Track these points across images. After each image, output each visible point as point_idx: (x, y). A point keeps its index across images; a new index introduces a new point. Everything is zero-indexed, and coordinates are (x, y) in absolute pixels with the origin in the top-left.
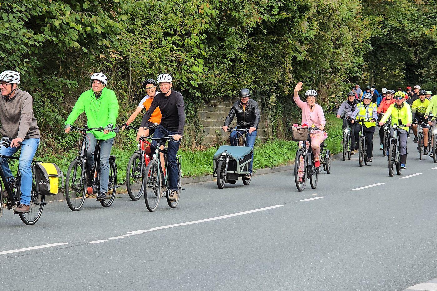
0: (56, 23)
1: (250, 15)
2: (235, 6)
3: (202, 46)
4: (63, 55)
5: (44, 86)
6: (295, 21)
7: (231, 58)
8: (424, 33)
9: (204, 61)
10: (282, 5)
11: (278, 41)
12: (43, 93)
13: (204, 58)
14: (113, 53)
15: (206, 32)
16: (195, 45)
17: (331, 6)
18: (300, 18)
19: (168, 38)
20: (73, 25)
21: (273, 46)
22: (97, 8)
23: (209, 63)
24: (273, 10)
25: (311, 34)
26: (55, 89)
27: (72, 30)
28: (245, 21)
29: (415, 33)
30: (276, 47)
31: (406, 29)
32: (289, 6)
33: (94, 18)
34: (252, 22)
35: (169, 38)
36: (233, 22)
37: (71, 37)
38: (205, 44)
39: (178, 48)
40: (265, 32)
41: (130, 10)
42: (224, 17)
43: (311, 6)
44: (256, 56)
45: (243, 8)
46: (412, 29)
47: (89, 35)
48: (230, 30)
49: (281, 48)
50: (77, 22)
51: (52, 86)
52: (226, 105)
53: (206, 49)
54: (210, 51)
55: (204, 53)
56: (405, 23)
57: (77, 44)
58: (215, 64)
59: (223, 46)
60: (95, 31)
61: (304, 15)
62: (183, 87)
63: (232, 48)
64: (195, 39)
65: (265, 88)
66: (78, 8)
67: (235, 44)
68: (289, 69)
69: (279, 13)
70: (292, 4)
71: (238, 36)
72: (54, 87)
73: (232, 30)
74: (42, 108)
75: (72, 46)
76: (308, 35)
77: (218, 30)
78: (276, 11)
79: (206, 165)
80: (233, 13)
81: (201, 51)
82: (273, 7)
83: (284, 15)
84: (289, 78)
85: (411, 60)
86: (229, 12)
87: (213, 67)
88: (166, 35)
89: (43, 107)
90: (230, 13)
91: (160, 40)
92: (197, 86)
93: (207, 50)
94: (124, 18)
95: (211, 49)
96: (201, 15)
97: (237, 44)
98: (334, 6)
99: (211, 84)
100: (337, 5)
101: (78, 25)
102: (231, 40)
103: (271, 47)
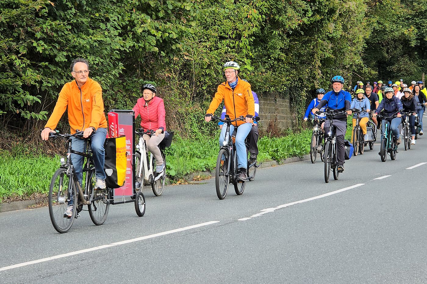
0: (139, 31)
1: (289, 19)
2: (278, 11)
3: (249, 47)
4: (143, 59)
5: (124, 87)
6: (324, 23)
7: (274, 57)
8: (403, 33)
9: (251, 61)
10: (317, 8)
11: (309, 41)
12: (124, 93)
13: (251, 58)
14: (185, 55)
15: (253, 35)
16: (245, 47)
17: (351, 8)
18: (328, 20)
19: (223, 41)
20: (153, 32)
21: (304, 46)
22: (170, 16)
23: (255, 62)
24: (307, 13)
25: (338, 34)
26: (134, 90)
27: (150, 37)
28: (288, 24)
29: (396, 33)
30: (307, 46)
31: (387, 30)
32: (321, 10)
33: (169, 25)
34: (294, 24)
35: (224, 41)
36: (276, 24)
37: (150, 43)
38: (251, 46)
39: (232, 50)
40: (303, 33)
41: (198, 17)
42: (268, 21)
43: (337, 8)
44: (292, 54)
45: (286, 12)
46: (392, 30)
47: (164, 41)
48: (274, 32)
49: (312, 47)
50: (157, 29)
51: (132, 87)
52: (265, 100)
53: (252, 50)
54: (256, 52)
55: (251, 54)
56: (386, 24)
57: (156, 49)
58: (260, 63)
59: (267, 47)
60: (171, 36)
61: (331, 17)
63: (275, 48)
64: (245, 41)
65: (294, 83)
66: (154, 17)
67: (278, 45)
68: (319, 66)
69: (312, 16)
70: (323, 8)
71: (280, 38)
72: (133, 87)
73: (276, 32)
74: (125, 107)
75: (152, 50)
76: (334, 35)
77: (262, 32)
78: (310, 14)
79: (265, 152)
80: (277, 17)
81: (249, 52)
82: (307, 11)
83: (318, 17)
84: (319, 74)
85: (385, 58)
86: (272, 16)
87: (259, 66)
88: (222, 38)
89: (126, 105)
90: (274, 18)
91: (216, 42)
93: (254, 51)
94: (193, 24)
95: (256, 50)
96: (250, 21)
97: (280, 45)
98: (353, 9)
99: (257, 81)
100: (356, 8)
101: (158, 32)
102: (274, 42)
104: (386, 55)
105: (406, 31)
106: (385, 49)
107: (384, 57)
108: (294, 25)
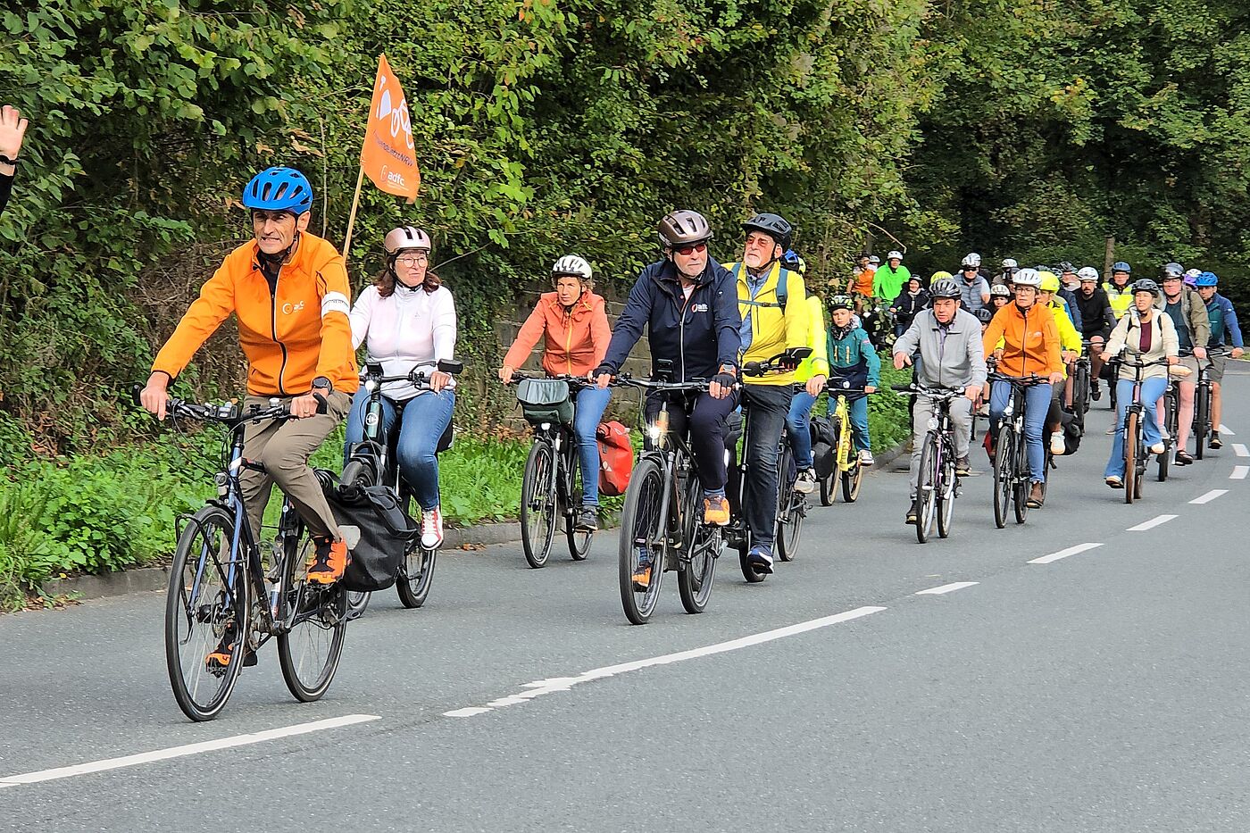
0: (139, 45)
1: (661, 31)
2: (622, 2)
3: (519, 121)
4: (148, 144)
5: (81, 237)
6: (778, 50)
7: (605, 159)
8: (1048, 99)
9: (524, 168)
11: (726, 110)
12: (81, 259)
13: (525, 159)
14: (297, 139)
15: (537, 79)
16: (504, 120)
17: (872, 6)
18: (794, 42)
19: (429, 96)
20: (188, 51)
21: (709, 126)
23: (538, 174)
24: (722, 14)
25: (823, 90)
26: (116, 248)
27: (176, 67)
28: (655, 49)
29: (1022, 97)
30: (718, 128)
31: (995, 84)
32: (769, 5)
33: (243, 31)
34: (676, 50)
35: (432, 97)
36: (614, 47)
37: (176, 89)
38: (527, 117)
39: (461, 128)
40: (704, 82)
41: (347, 8)
42: (587, 36)
43: (824, 4)
44: (665, 154)
45: (649, 7)
46: (1012, 86)
47: (226, 84)
48: (608, 74)
49: (733, 132)
50: (203, 44)
51: (108, 237)
53: (529, 132)
54: (540, 138)
55: (524, 145)
56: (992, 67)
57: (197, 112)
58: (554, 178)
59: (580, 122)
60: (249, 70)
61: (804, 34)
62: (463, 247)
63: (608, 130)
64: (504, 102)
67: (619, 119)
68: (753, 197)
69: (740, 25)
71: (627, 94)
72: (113, 240)
73: (613, 74)
74: (81, 305)
75: (181, 114)
76: (812, 94)
77: (566, 73)
78: (732, 17)
80: (618, 23)
81: (517, 138)
82: (723, 7)
83: (759, 31)
85: (985, 178)
86: (602, 20)
87: (550, 187)
88: (426, 85)
89: (85, 301)
90: (607, 25)
92: (505, 244)
93: (534, 133)
94: (329, 31)
95: (544, 132)
96: (525, 30)
97: (626, 117)
98: (880, 9)
99: (541, 237)
100: (888, 6)
101: (203, 53)
102: (605, 106)
103: (704, 128)
104: (990, 170)
105: (1057, 92)
106: (987, 148)
107: (983, 177)
108: (675, 54)
